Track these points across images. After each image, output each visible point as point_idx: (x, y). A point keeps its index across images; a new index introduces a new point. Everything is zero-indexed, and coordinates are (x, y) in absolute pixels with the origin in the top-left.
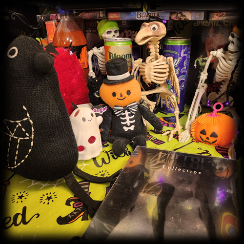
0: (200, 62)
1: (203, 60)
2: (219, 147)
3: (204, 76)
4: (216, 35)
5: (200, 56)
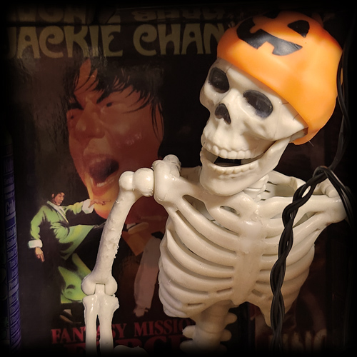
0: (55, 226)
4: (113, 97)
5: (51, 200)
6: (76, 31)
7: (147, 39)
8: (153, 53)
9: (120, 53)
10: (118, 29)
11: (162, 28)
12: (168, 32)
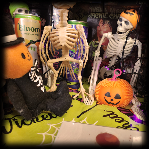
0: (93, 44)
1: (95, 43)
2: (120, 108)
3: (97, 53)
4: (105, 25)
5: (93, 40)
6: (101, 14)
7: (112, 16)
8: (112, 18)
9: (107, 18)
10: (107, 14)
11: (114, 14)
12: (115, 15)
